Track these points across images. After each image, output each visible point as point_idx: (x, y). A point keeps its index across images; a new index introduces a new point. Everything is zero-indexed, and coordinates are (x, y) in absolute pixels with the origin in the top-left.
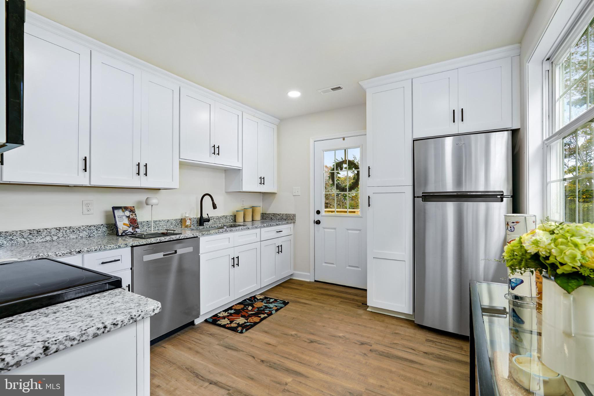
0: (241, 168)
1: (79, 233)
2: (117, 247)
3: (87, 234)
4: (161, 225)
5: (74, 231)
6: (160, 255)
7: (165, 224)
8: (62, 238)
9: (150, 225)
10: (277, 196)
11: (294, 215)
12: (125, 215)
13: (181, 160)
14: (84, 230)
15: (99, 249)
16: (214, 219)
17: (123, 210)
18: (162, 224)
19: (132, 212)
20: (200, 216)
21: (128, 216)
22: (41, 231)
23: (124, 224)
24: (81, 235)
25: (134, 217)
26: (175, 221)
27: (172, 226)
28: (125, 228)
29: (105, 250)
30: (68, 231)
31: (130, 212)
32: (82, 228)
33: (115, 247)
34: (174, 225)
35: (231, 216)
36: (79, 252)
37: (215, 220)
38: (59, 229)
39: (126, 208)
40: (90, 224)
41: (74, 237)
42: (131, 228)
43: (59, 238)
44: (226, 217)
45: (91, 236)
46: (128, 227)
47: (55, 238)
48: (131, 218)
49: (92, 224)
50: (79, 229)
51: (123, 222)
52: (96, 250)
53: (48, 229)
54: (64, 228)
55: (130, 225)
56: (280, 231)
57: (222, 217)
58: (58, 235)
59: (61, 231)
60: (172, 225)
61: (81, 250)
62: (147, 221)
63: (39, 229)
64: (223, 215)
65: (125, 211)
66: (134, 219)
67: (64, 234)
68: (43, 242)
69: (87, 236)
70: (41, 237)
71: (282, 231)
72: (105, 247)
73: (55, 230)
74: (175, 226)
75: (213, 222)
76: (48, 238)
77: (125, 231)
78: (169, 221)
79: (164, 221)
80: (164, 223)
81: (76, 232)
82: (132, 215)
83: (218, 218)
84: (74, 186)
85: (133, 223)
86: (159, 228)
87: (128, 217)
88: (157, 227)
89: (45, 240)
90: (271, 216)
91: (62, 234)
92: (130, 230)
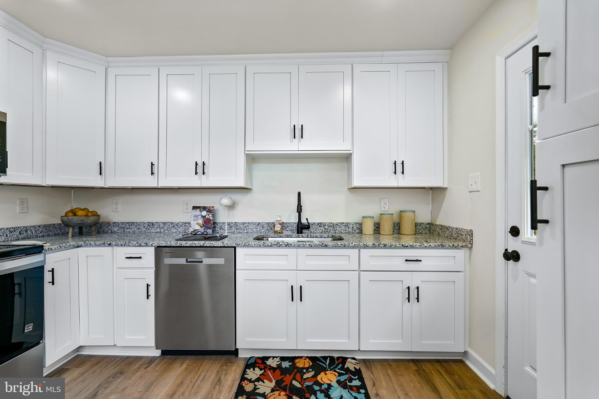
0: (351, 152)
1: (177, 228)
2: (139, 245)
3: (183, 230)
4: (250, 227)
5: (174, 226)
6: (182, 261)
7: (255, 227)
8: (167, 231)
9: (238, 227)
10: (448, 192)
11: (470, 233)
12: (201, 215)
13: (246, 152)
14: (181, 226)
15: (124, 244)
16: (325, 225)
17: (201, 210)
18: (252, 226)
19: (209, 212)
20: (298, 221)
21: (204, 215)
22: (154, 223)
23: (198, 224)
24: (179, 230)
25: (210, 217)
26: (267, 225)
27: (263, 230)
28: (197, 227)
29: (129, 246)
30: (170, 225)
31: (207, 212)
32: (180, 224)
33: (137, 245)
34: (265, 229)
35: (356, 224)
36: (110, 244)
37: (326, 227)
38: (164, 224)
39: (204, 208)
40: (185, 221)
41: (174, 231)
42: (203, 228)
43: (165, 230)
44: (347, 225)
45: (186, 232)
46: (201, 226)
47: (162, 230)
48: (206, 217)
49: (187, 222)
50: (178, 224)
51: (197, 222)
52: (122, 245)
53: (158, 222)
54: (168, 223)
55: (203, 225)
56: (417, 261)
57: (340, 225)
58: (164, 229)
59: (166, 225)
60: (263, 228)
61: (111, 243)
62: (236, 223)
63: (153, 223)
64: (341, 222)
65: (203, 211)
66: (209, 219)
67: (168, 228)
68: (155, 232)
69: (183, 232)
70: (154, 229)
71: (421, 261)
72: (128, 244)
73: (162, 224)
74: (267, 230)
75: (324, 230)
76: (158, 230)
77: (196, 230)
78: (260, 224)
79: (254, 223)
80: (255, 225)
81: (175, 226)
82: (208, 215)
83: (332, 225)
84: (178, 188)
85: (207, 223)
86: (248, 231)
87: (204, 217)
88: (245, 230)
89: (156, 231)
90: (438, 230)
91: (166, 227)
92: (202, 230)
